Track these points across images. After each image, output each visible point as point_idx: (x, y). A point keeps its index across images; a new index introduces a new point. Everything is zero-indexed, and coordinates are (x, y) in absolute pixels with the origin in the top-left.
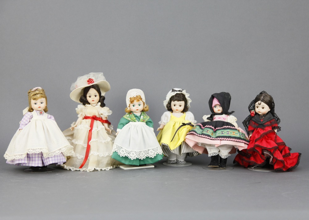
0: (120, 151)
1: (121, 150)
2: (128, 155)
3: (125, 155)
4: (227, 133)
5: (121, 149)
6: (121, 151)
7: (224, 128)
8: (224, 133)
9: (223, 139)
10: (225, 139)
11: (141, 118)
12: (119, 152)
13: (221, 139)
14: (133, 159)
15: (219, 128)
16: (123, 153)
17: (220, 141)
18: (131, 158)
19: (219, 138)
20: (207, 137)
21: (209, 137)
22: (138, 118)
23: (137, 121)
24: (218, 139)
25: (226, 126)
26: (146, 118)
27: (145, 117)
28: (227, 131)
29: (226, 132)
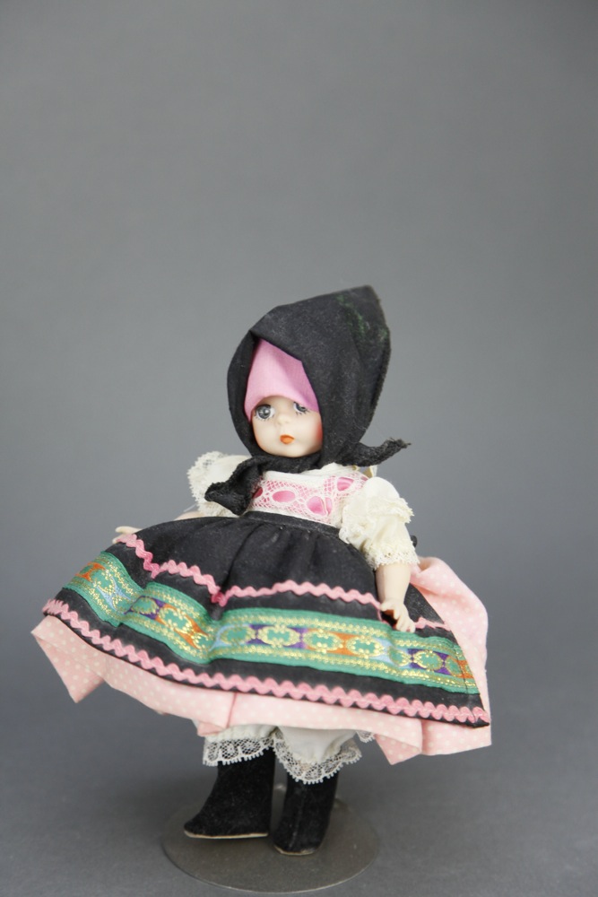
4: (294, 637)
7: (279, 595)
8: (271, 635)
9: (253, 682)
10: (270, 684)
13: (235, 681)
15: (250, 592)
17: (231, 695)
19: (228, 674)
20: (143, 656)
21: (157, 663)
24: (219, 679)
25: (299, 582)
28: (294, 622)
29: (283, 630)
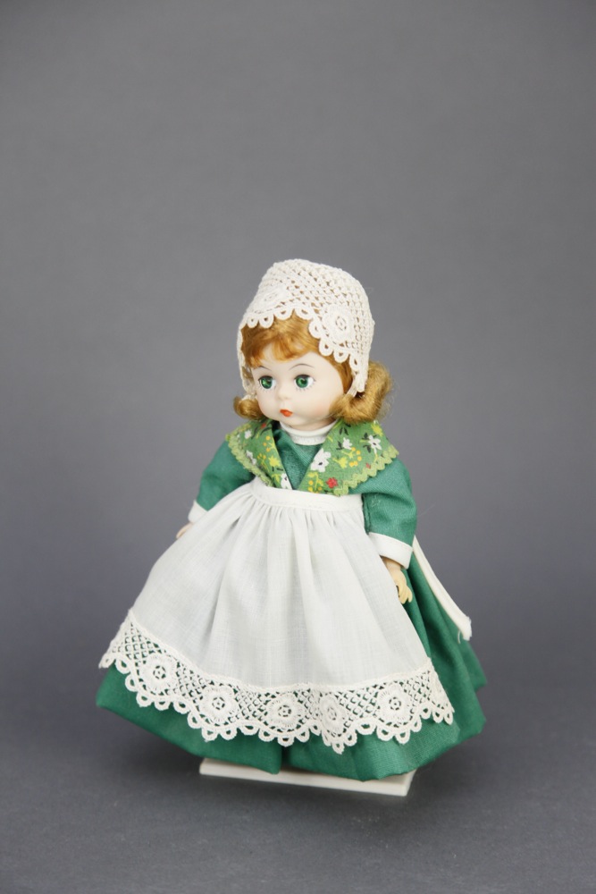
0: (142, 667)
1: (153, 661)
2: (188, 702)
3: (167, 699)
5: (149, 658)
6: (147, 671)
11: (314, 466)
12: (134, 676)
14: (213, 737)
16: (161, 685)
18: (201, 724)
22: (296, 463)
23: (286, 483)
26: (348, 470)
27: (343, 463)
